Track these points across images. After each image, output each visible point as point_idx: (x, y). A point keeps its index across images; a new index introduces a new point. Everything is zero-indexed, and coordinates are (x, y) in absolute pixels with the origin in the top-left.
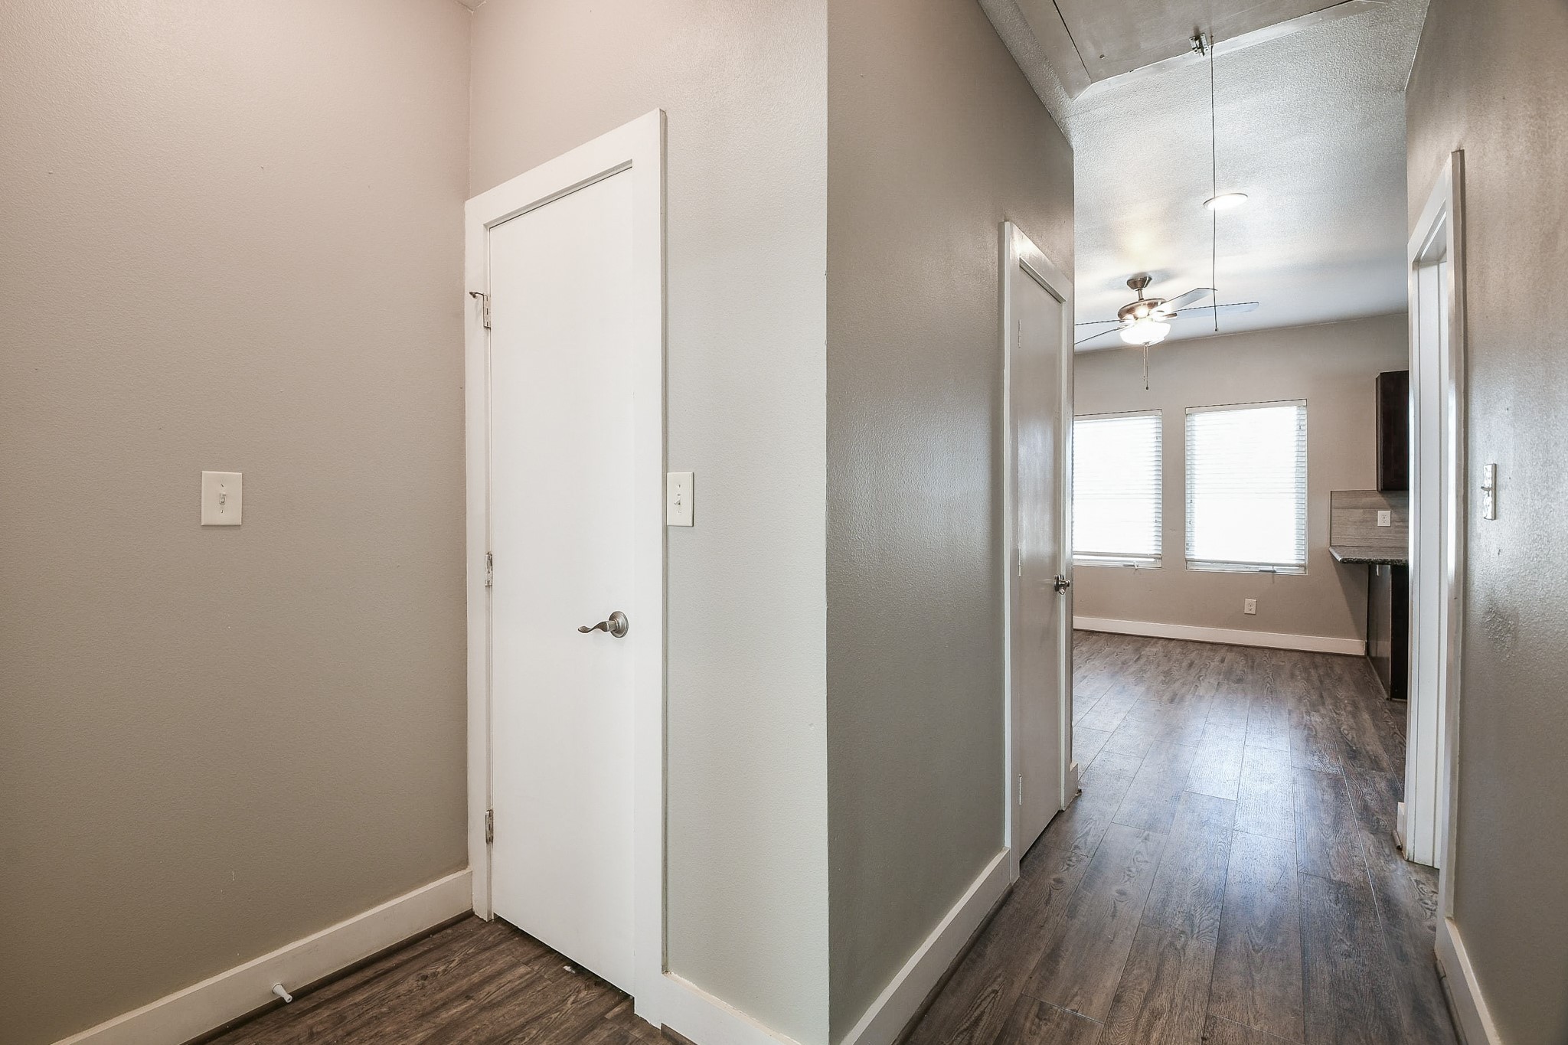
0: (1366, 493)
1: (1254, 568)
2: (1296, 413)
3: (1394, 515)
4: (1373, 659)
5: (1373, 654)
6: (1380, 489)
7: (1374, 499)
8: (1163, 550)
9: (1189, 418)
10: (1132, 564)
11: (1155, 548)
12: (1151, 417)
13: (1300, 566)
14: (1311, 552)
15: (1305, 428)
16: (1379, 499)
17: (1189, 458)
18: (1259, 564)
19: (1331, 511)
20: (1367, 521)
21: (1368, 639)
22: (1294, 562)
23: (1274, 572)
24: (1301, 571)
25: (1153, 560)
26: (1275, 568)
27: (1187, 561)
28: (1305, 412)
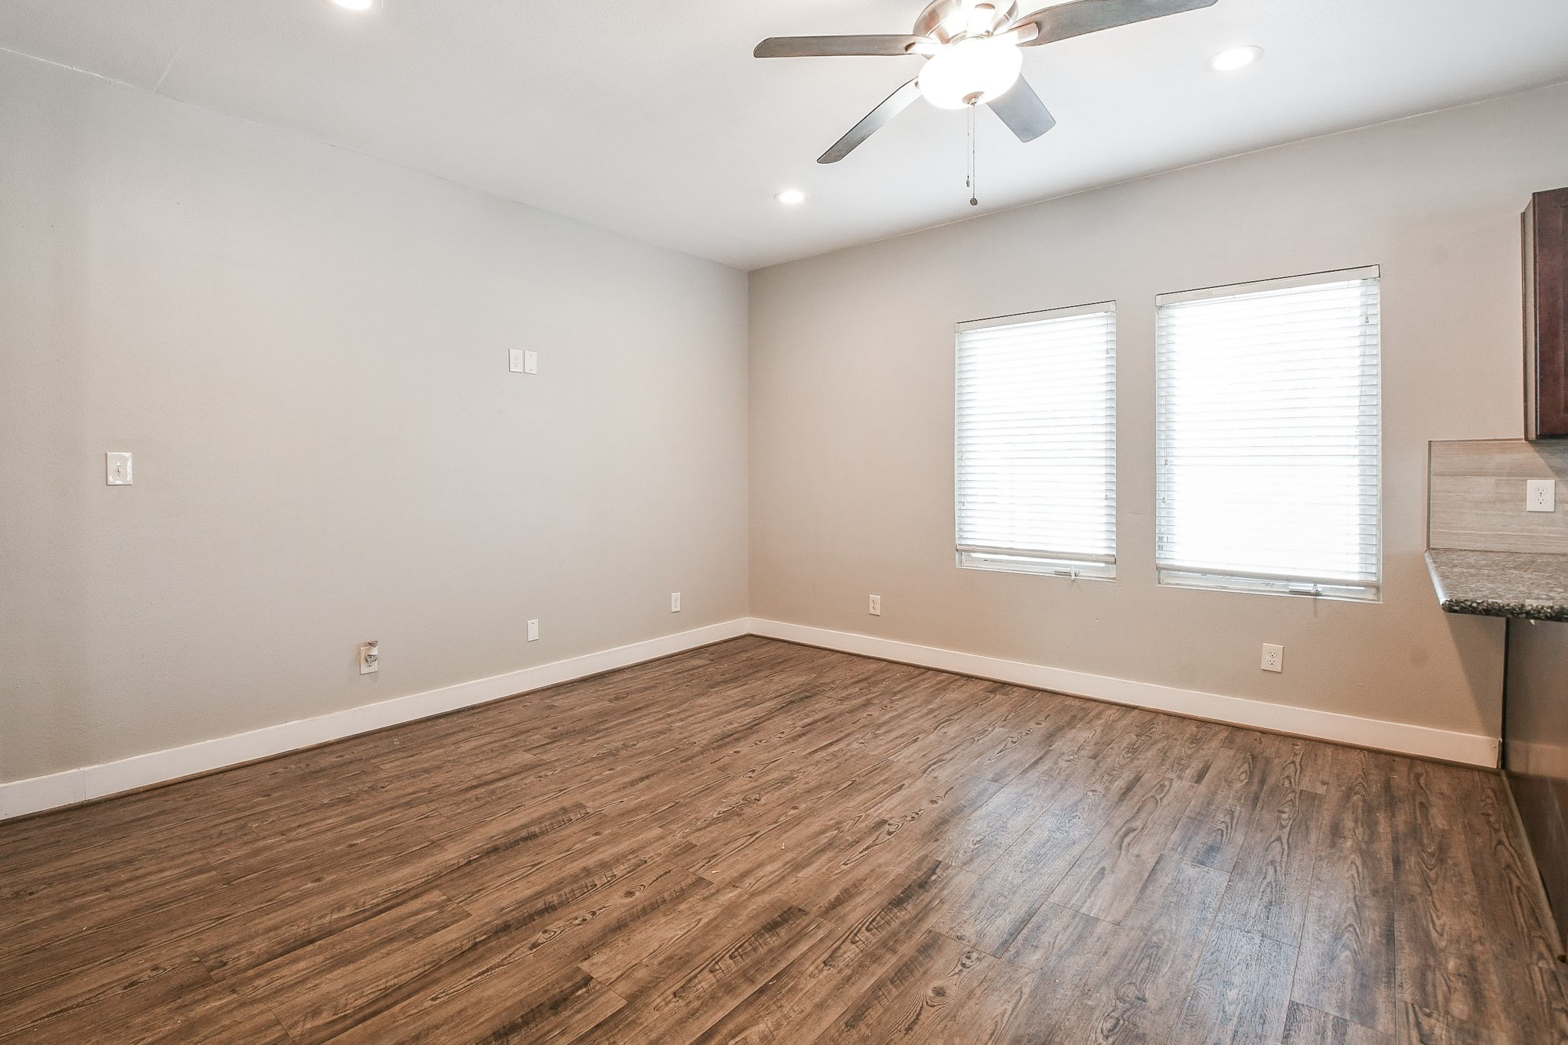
0: (1503, 444)
1: (1280, 587)
2: (1358, 292)
3: (1563, 489)
4: (1512, 777)
5: (1516, 766)
6: (1533, 436)
7: (1516, 456)
8: (1118, 549)
9: (1163, 313)
10: (1067, 570)
11: (1105, 544)
12: (1099, 314)
13: (1367, 585)
14: (1388, 559)
15: (1377, 320)
16: (1531, 456)
17: (1163, 385)
18: (1288, 579)
19: (1429, 477)
20: (1505, 501)
21: (1503, 737)
22: (1356, 578)
23: (1317, 594)
24: (1370, 595)
25: (1103, 565)
26: (1320, 587)
27: (1159, 569)
28: (1376, 290)
